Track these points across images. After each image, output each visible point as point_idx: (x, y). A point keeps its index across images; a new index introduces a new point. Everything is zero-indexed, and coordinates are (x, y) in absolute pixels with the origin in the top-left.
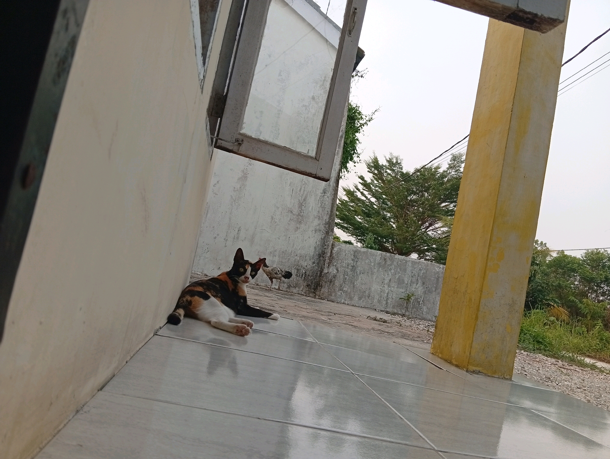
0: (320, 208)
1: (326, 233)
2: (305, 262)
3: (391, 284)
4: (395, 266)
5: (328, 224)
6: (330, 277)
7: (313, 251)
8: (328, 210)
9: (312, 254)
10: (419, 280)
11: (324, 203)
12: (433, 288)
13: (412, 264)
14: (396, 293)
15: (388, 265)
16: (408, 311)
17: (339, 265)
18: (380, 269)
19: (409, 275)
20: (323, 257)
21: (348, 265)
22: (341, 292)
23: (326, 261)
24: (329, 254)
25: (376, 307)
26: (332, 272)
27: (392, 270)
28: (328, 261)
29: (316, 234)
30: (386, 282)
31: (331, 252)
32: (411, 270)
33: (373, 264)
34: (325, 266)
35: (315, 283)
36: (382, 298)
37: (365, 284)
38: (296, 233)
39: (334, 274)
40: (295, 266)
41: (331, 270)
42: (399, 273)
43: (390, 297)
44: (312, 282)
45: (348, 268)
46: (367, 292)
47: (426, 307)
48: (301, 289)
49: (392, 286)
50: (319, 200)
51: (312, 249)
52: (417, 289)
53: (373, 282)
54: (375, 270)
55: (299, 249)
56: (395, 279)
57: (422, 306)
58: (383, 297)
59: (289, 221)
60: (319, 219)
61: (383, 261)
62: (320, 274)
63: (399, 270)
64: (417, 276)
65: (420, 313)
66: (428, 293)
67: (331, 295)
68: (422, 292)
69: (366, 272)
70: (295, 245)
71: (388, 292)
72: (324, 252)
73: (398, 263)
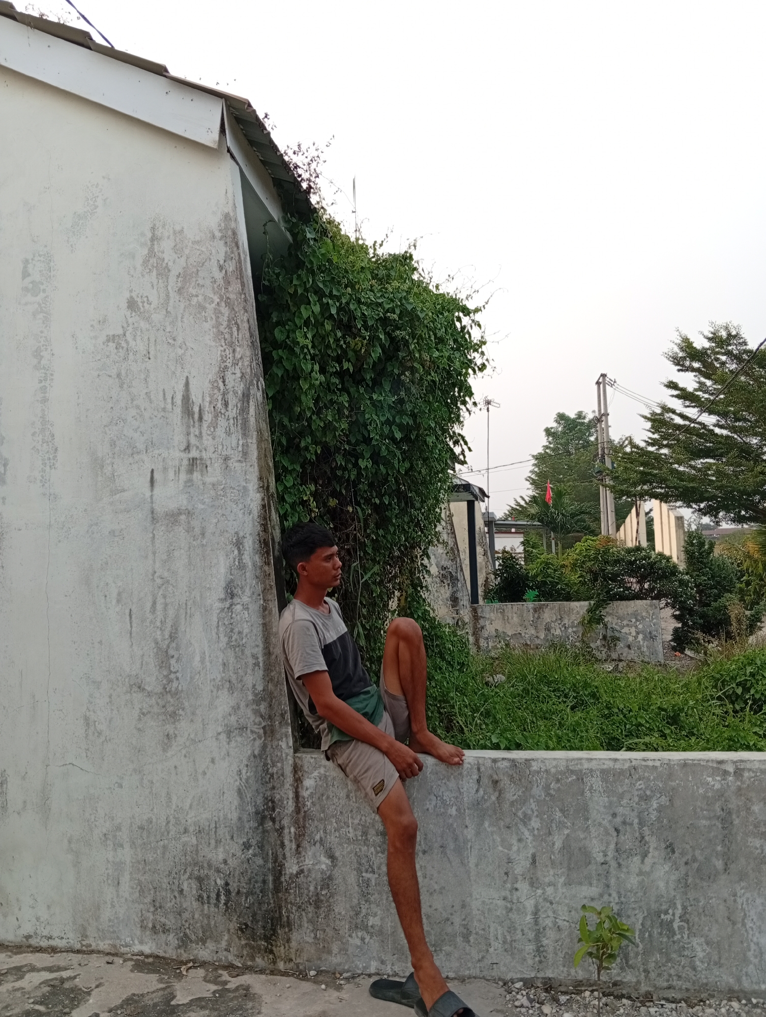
0: (229, 650)
1: (265, 733)
2: (216, 847)
3: (539, 873)
4: (538, 802)
5: (263, 699)
6: (312, 888)
7: (236, 803)
8: (255, 650)
9: (234, 816)
10: (647, 838)
11: (236, 630)
12: (714, 860)
13: (605, 780)
14: (568, 905)
15: (512, 804)
16: (630, 967)
17: (332, 839)
18: (486, 824)
19: (606, 829)
20: (273, 820)
21: (365, 833)
22: (360, 934)
23: (286, 831)
24: (290, 806)
25: (503, 969)
26: (317, 867)
27: (530, 819)
28: (293, 830)
29: (233, 744)
30: (518, 870)
31: (297, 796)
32: (605, 807)
33: (453, 811)
34: (287, 849)
35: (264, 918)
36: (519, 932)
37: (441, 893)
38: (169, 754)
39: (323, 872)
40: (189, 870)
41: (308, 862)
42: (561, 825)
43: (549, 922)
44: (254, 915)
45: (366, 842)
46: (457, 920)
47: (703, 940)
48: (224, 944)
49: (547, 880)
50: (218, 627)
51: (231, 798)
52: (648, 874)
53: (469, 877)
54: (470, 833)
55: (191, 807)
56: (553, 853)
57: (686, 936)
58: (519, 928)
59: (140, 719)
60: (231, 689)
61: (490, 790)
62: (274, 881)
63: (558, 815)
64: (636, 826)
65: (684, 967)
66: (698, 881)
67: (329, 952)
68: (672, 885)
69: (436, 845)
70: (174, 798)
71: (536, 906)
72: (273, 802)
73: (547, 787)
